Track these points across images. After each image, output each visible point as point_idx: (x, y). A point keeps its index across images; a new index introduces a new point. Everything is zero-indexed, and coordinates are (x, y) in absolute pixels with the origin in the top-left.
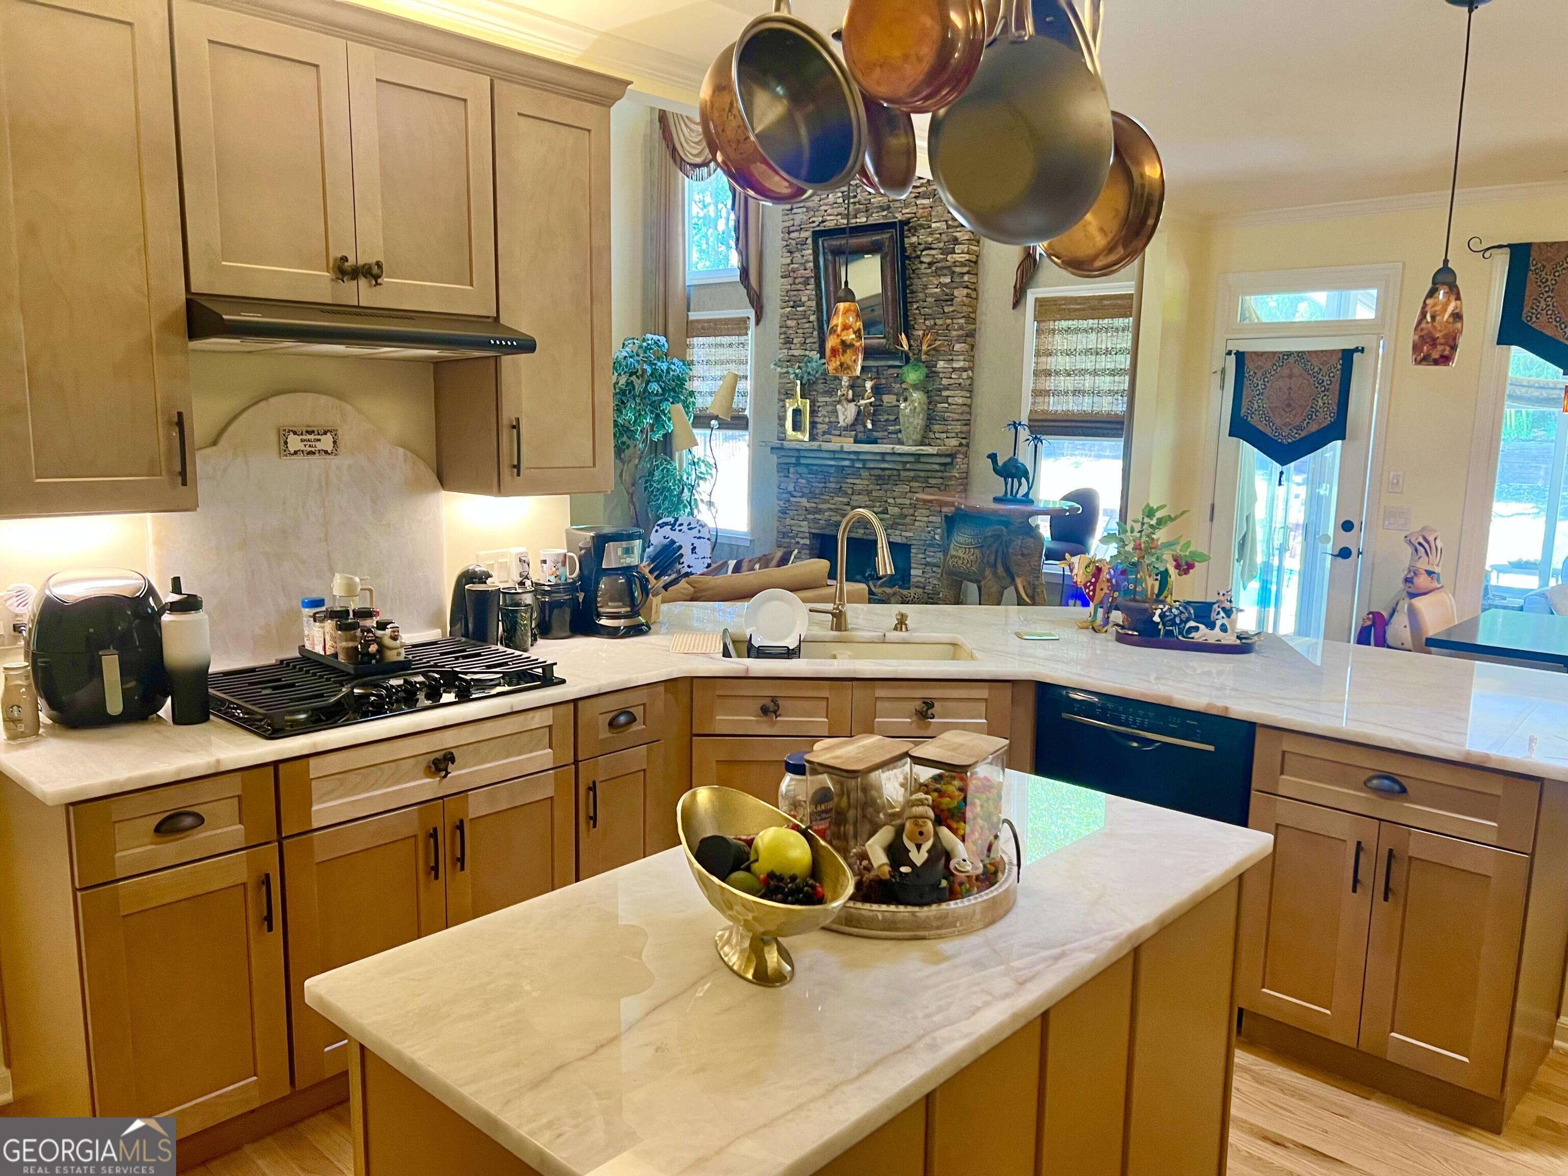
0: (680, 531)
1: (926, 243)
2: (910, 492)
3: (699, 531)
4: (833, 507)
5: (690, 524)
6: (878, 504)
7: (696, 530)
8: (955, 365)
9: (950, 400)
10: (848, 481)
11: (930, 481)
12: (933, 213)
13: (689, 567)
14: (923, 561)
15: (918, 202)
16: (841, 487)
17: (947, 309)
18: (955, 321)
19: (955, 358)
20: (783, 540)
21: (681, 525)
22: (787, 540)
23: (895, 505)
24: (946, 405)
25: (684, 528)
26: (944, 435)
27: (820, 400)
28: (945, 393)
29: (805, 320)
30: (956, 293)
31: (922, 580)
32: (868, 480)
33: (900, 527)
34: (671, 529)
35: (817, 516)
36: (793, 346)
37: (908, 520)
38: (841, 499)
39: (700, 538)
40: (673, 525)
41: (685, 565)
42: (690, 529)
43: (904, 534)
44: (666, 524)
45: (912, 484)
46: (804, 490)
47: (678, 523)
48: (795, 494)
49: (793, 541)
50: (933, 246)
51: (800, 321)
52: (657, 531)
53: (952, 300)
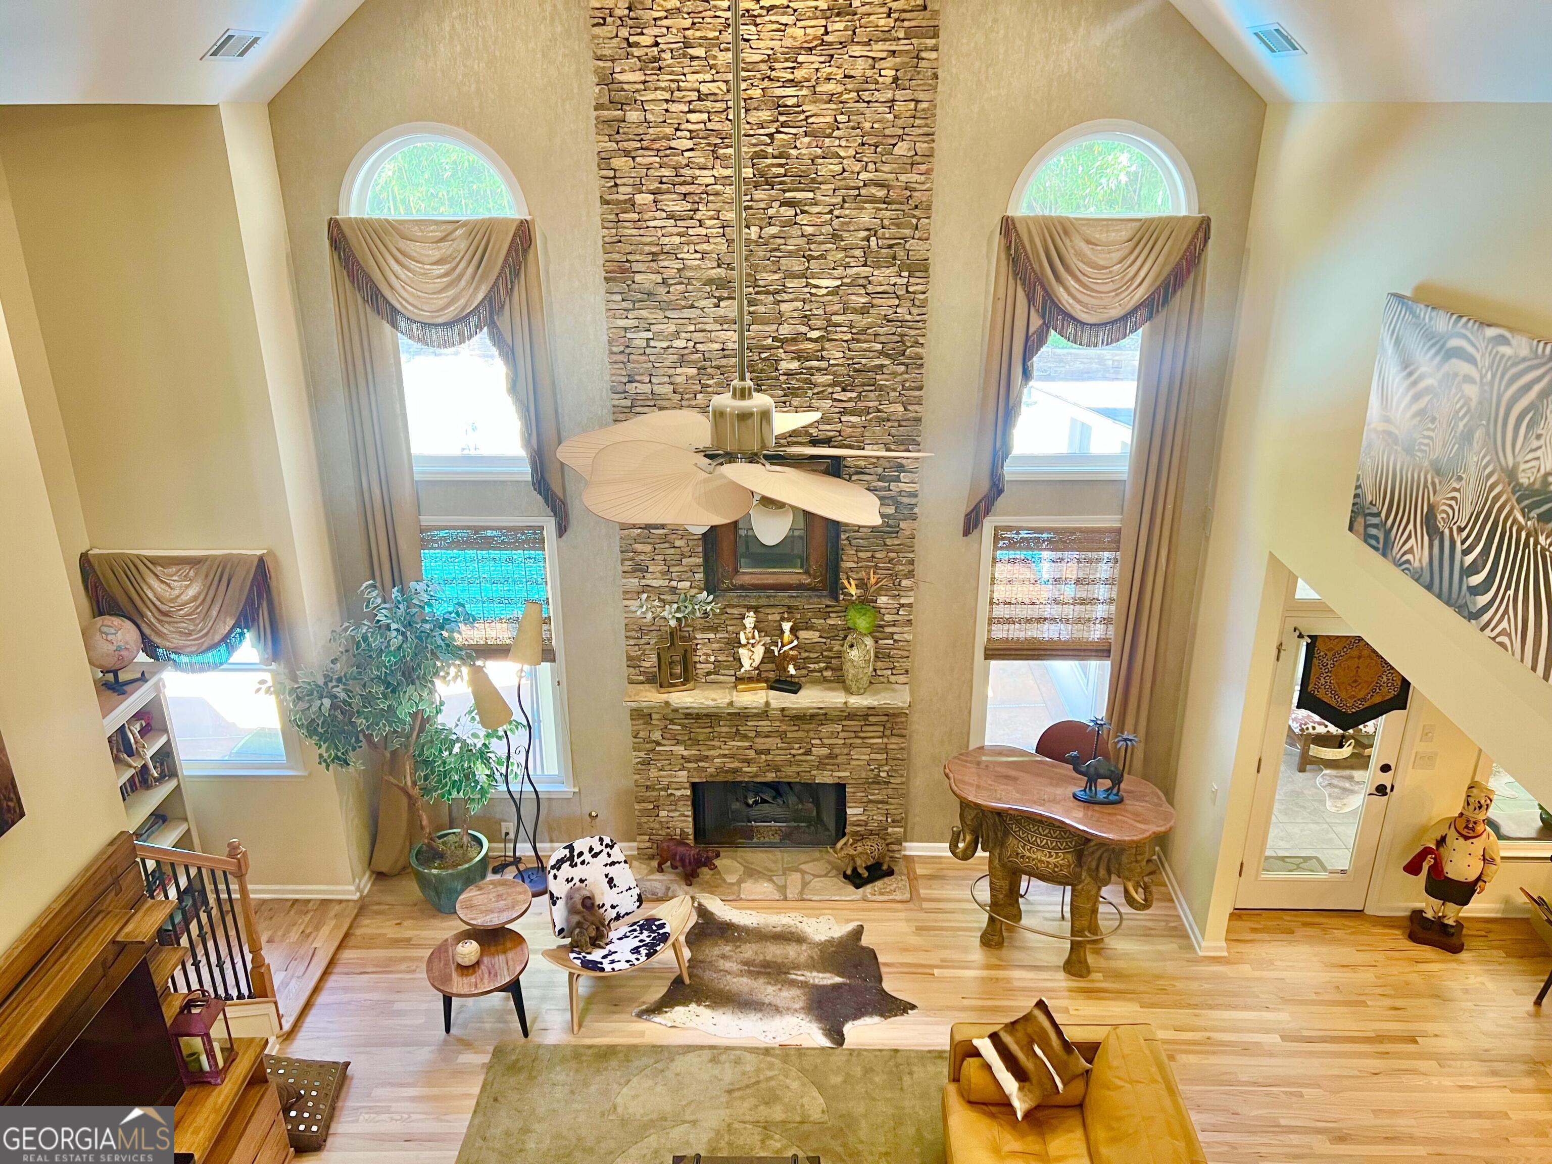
0: (583, 863)
1: (856, 466)
2: (843, 731)
3: (609, 855)
4: (727, 752)
5: (591, 849)
6: (797, 746)
7: (604, 854)
8: (903, 601)
9: (895, 637)
10: (749, 723)
11: (870, 718)
12: (866, 434)
13: (613, 907)
14: (865, 799)
15: (843, 419)
16: (737, 730)
17: (888, 541)
18: (901, 555)
19: (902, 593)
20: (648, 794)
21: (581, 854)
22: (655, 793)
23: (823, 745)
24: (891, 642)
25: (587, 856)
26: (889, 672)
27: (698, 636)
28: (889, 630)
29: (667, 545)
30: (903, 525)
31: (863, 818)
32: (781, 721)
33: (829, 767)
34: (572, 866)
35: (701, 764)
36: (648, 575)
37: (840, 760)
38: (739, 744)
39: (613, 863)
40: (571, 859)
41: (607, 906)
42: (595, 855)
43: (835, 774)
44: (561, 862)
45: (844, 723)
46: (679, 737)
47: (576, 853)
48: (664, 742)
49: (663, 793)
50: (867, 471)
51: (657, 546)
52: (555, 877)
53: (897, 532)
